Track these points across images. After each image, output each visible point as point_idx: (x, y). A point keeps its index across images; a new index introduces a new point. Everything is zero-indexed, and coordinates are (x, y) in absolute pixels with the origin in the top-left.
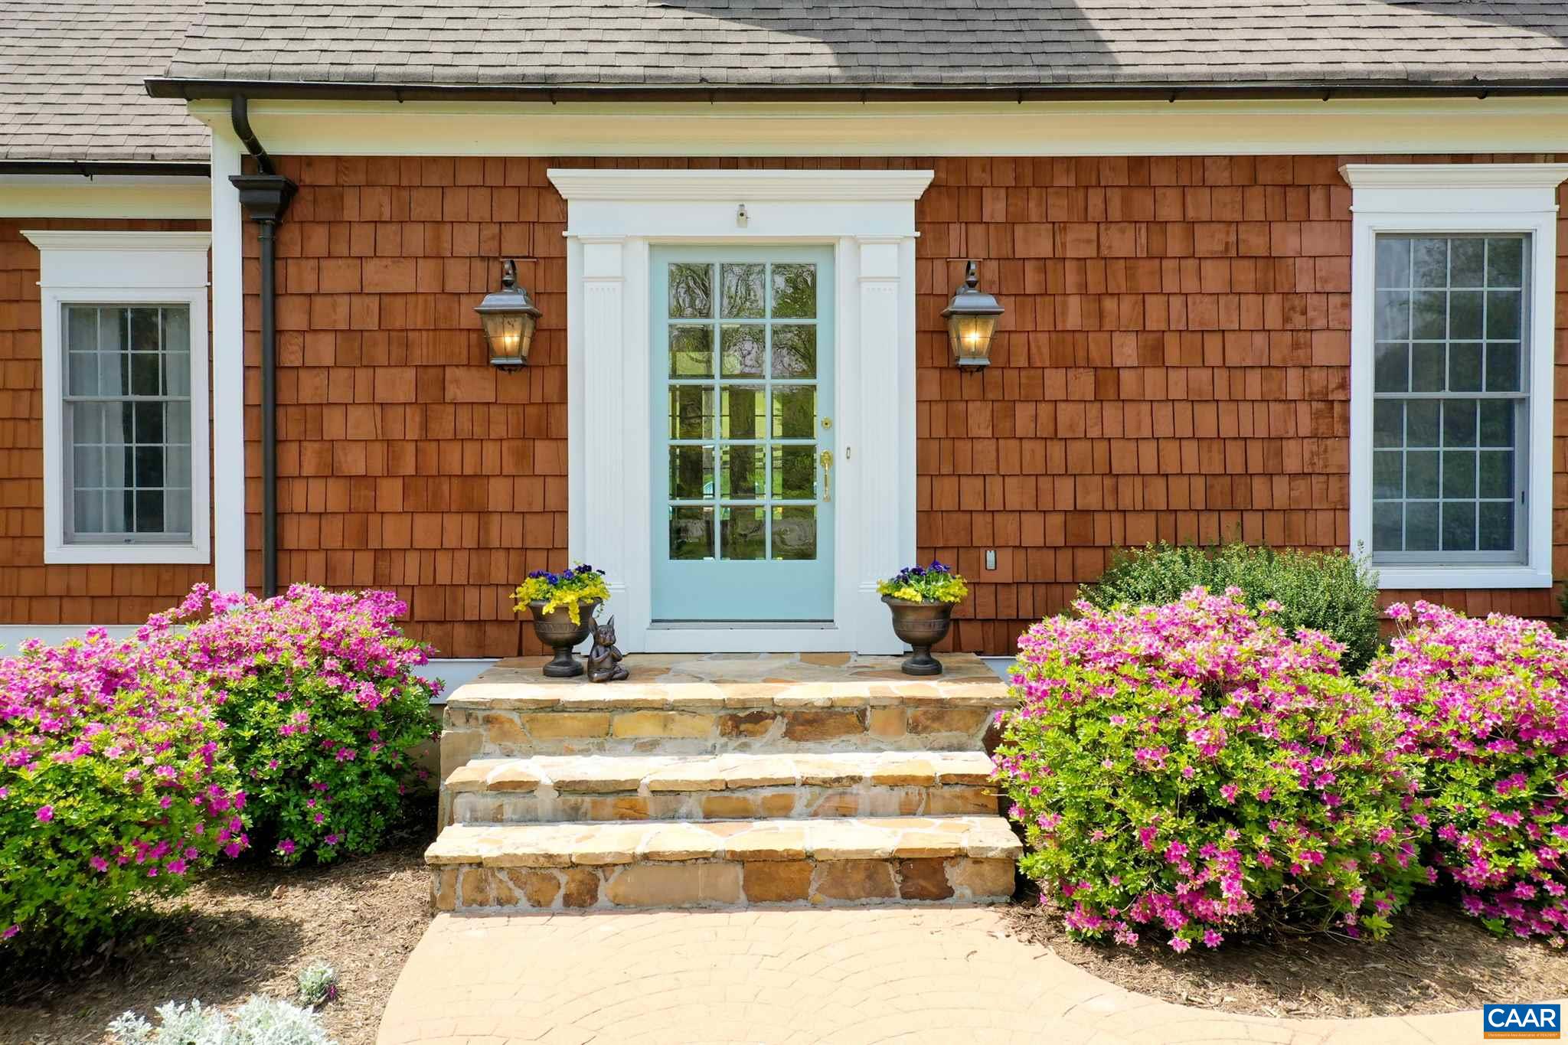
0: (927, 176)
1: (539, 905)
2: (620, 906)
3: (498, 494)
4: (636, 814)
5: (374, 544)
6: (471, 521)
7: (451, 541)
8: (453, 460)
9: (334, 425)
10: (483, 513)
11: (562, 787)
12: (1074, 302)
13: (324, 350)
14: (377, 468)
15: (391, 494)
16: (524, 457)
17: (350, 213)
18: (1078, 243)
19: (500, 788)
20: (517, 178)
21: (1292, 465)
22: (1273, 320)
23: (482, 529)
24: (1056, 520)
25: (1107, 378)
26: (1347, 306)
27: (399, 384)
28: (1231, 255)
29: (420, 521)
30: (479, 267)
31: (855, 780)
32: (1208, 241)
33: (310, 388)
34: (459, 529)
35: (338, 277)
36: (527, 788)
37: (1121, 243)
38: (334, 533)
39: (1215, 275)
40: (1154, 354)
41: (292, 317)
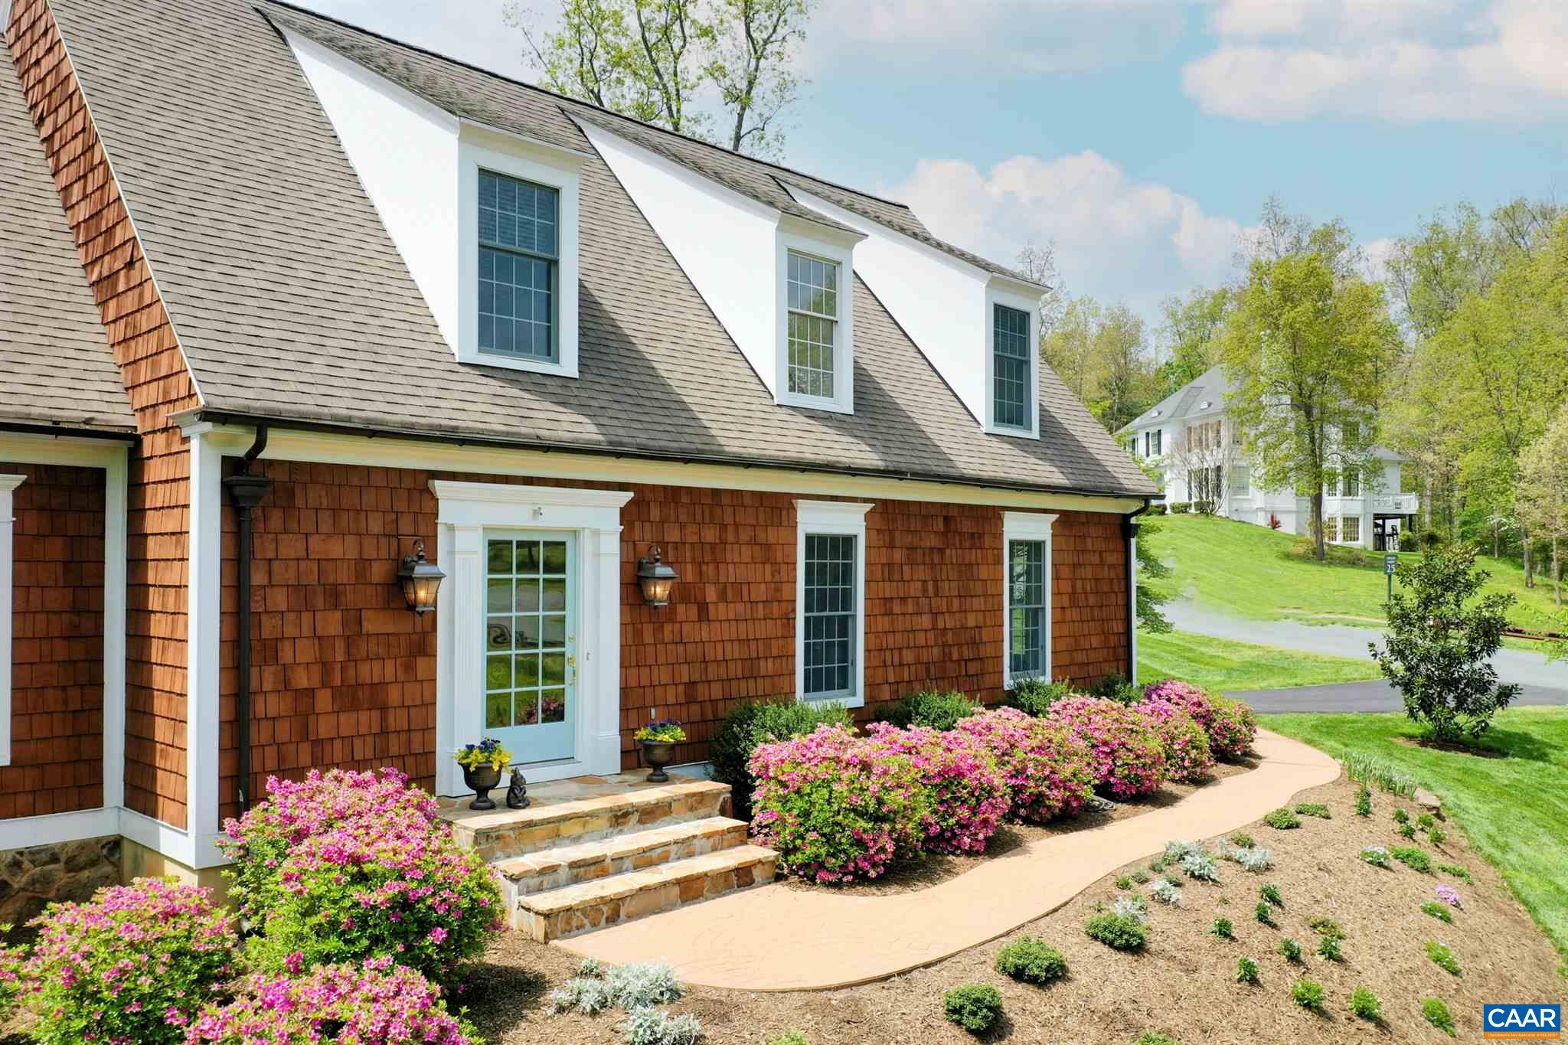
0: (628, 496)
1: (595, 925)
2: (630, 917)
3: (394, 695)
4: (604, 874)
5: (312, 737)
6: (376, 714)
7: (363, 730)
8: (368, 672)
9: (286, 654)
10: (384, 708)
11: (573, 865)
12: (689, 567)
13: (279, 599)
14: (316, 682)
15: (324, 700)
16: (409, 668)
17: (299, 502)
18: (691, 535)
19: (543, 872)
20: (408, 482)
21: (775, 653)
22: (768, 578)
23: (384, 720)
24: (681, 688)
25: (703, 607)
26: (795, 569)
27: (332, 623)
28: (753, 542)
29: (343, 717)
30: (384, 541)
31: (694, 837)
32: (744, 536)
33: (268, 628)
34: (368, 720)
35: (291, 547)
36: (553, 869)
37: (710, 535)
38: (283, 731)
39: (746, 552)
40: (723, 597)
41: (257, 576)
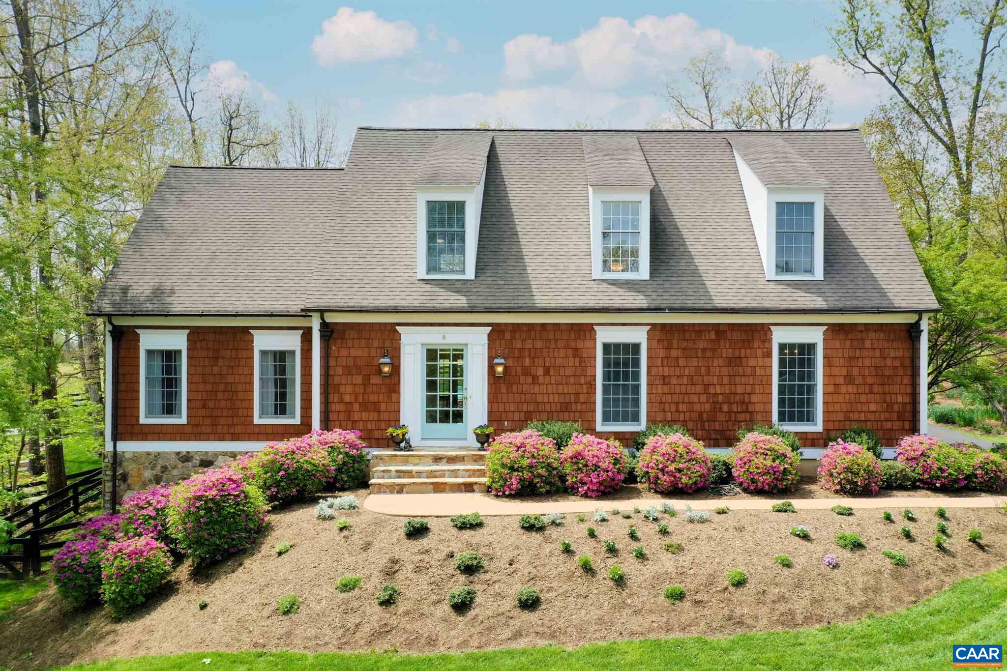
0: (490, 328)
2: (407, 493)
3: (383, 407)
4: (413, 477)
5: (352, 419)
6: (376, 414)
7: (371, 419)
8: (372, 398)
9: (342, 389)
10: (379, 412)
11: (397, 471)
12: (527, 360)
13: (340, 371)
14: (353, 400)
15: (356, 407)
16: (390, 397)
17: (347, 337)
18: (528, 345)
19: (383, 471)
20: (388, 328)
21: (582, 400)
22: (577, 364)
23: (379, 415)
24: (523, 414)
25: (535, 378)
26: (595, 360)
27: (358, 379)
28: (566, 348)
29: (363, 413)
30: (379, 351)
31: (459, 470)
32: (561, 344)
33: (336, 380)
34: (373, 416)
35: (344, 352)
37: (539, 344)
38: (342, 416)
39: (562, 353)
40: (547, 372)
41: (332, 363)
